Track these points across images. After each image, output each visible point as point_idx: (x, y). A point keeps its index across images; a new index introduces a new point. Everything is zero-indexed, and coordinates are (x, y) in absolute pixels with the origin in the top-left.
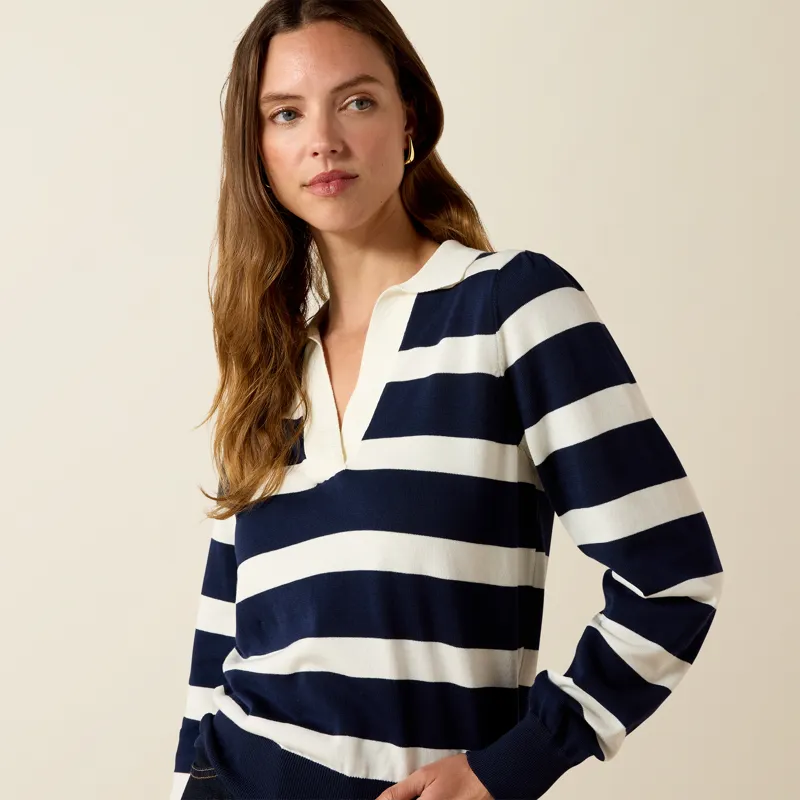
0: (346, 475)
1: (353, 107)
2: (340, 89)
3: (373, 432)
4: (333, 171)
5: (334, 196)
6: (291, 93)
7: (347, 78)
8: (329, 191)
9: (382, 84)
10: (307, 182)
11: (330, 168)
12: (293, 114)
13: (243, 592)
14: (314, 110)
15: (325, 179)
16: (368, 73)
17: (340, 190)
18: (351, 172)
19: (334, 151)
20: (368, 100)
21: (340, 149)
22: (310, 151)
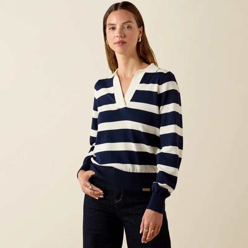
0: (126, 108)
1: (126, 28)
2: (124, 23)
3: (132, 100)
4: (121, 41)
5: (121, 46)
6: (114, 24)
7: (125, 21)
8: (119, 45)
9: (133, 23)
10: (115, 42)
11: (120, 40)
12: (114, 28)
13: (99, 130)
14: (118, 27)
15: (119, 42)
16: (130, 20)
17: (122, 44)
18: (125, 41)
19: (121, 36)
20: (129, 27)
21: (123, 36)
22: (116, 36)
